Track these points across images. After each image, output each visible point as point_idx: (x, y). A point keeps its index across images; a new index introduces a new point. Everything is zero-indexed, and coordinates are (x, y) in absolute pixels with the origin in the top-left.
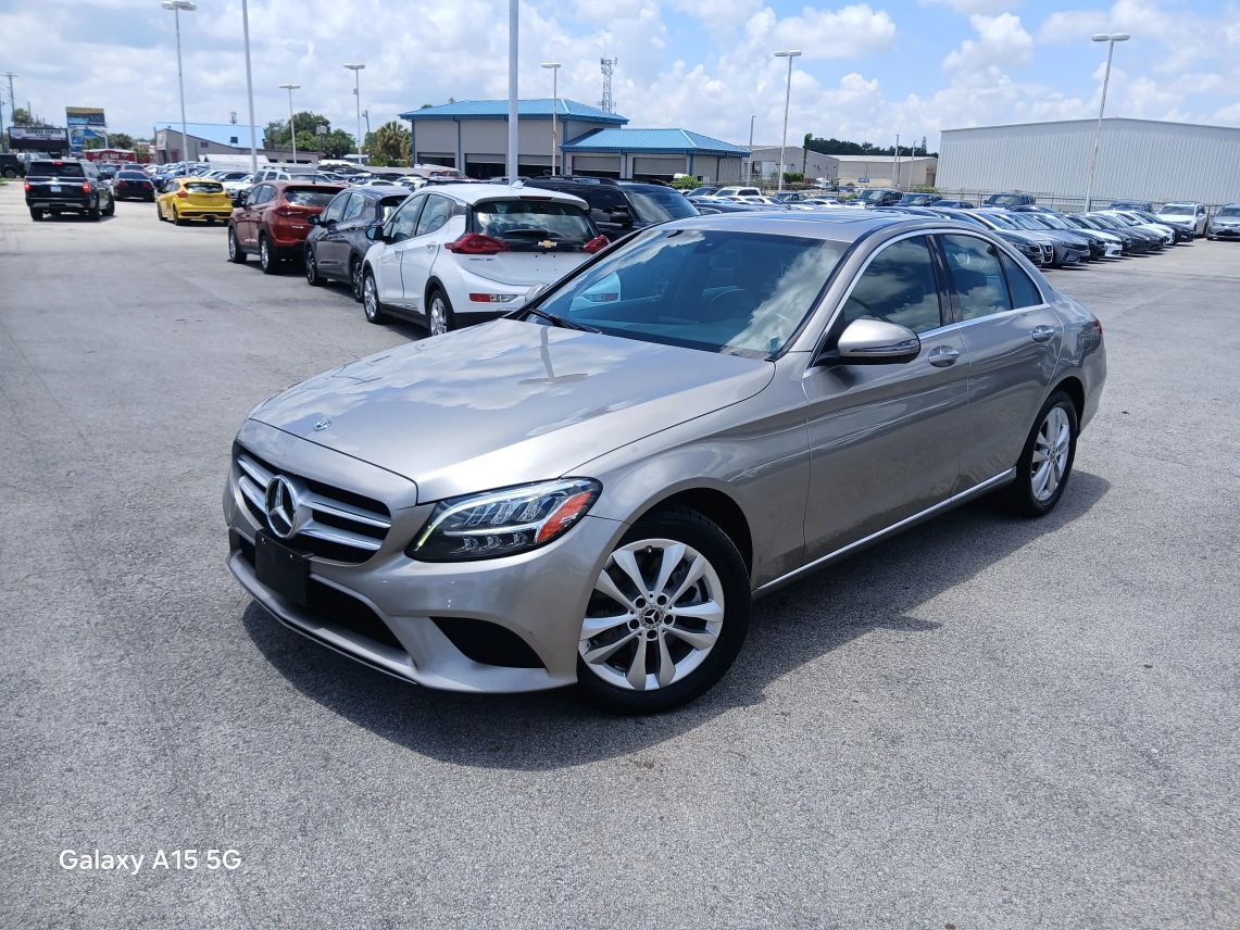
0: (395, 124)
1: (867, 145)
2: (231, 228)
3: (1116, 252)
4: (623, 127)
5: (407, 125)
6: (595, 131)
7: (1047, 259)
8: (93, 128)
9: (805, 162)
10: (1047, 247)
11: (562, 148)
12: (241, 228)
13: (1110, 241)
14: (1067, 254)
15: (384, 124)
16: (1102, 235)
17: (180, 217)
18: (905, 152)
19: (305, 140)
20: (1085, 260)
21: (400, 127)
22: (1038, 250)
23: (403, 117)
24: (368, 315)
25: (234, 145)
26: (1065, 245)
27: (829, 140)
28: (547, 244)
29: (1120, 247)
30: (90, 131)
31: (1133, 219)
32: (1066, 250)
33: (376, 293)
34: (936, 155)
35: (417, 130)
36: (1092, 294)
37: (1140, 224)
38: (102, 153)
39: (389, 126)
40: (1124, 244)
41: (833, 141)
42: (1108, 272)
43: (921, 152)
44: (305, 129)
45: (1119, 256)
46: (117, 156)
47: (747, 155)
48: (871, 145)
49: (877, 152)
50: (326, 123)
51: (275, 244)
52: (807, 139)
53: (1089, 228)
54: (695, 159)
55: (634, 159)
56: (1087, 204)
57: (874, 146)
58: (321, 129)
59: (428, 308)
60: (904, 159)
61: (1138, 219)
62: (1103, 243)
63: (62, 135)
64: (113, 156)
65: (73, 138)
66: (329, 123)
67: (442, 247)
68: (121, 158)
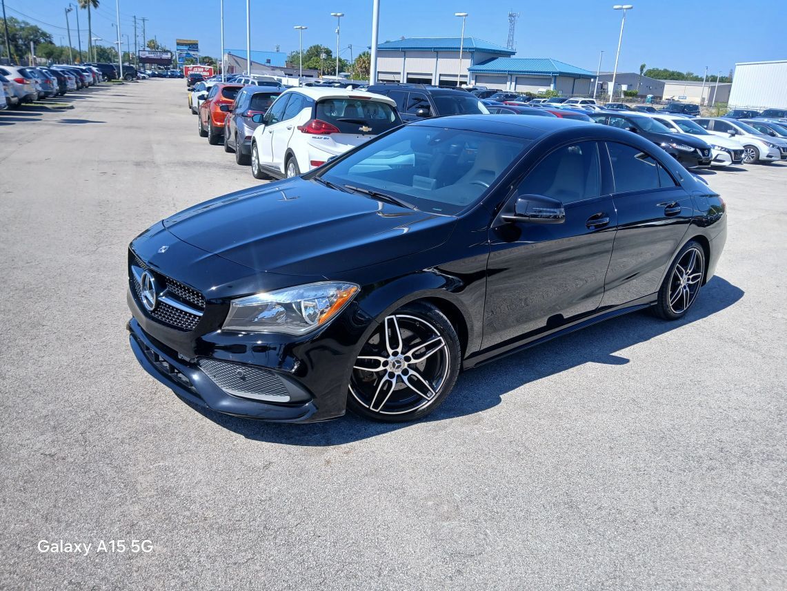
0: (367, 52)
1: (689, 74)
4: (513, 57)
6: (493, 59)
8: (192, 53)
9: (640, 84)
11: (469, 70)
12: (203, 113)
19: (317, 62)
24: (253, 172)
25: (268, 64)
27: (662, 69)
28: (365, 129)
30: (189, 54)
33: (258, 158)
38: (194, 67)
39: (364, 54)
41: (666, 71)
46: (202, 70)
47: (596, 77)
48: (692, 74)
50: (328, 53)
51: (214, 125)
52: (642, 67)
54: (557, 79)
55: (517, 78)
57: (695, 75)
58: (324, 56)
59: (286, 168)
63: (169, 56)
64: (200, 70)
65: (179, 58)
66: (331, 52)
67: (296, 128)
68: (204, 71)
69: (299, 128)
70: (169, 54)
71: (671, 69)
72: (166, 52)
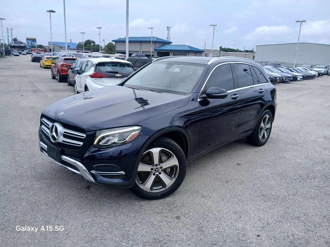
0: (111, 43)
1: (238, 50)
2: (52, 69)
3: (301, 79)
4: (171, 44)
5: (114, 43)
6: (163, 45)
7: (280, 80)
8: (33, 43)
9: (220, 54)
10: (280, 77)
11: (154, 49)
12: (54, 69)
13: (299, 76)
14: (286, 79)
15: (109, 43)
16: (297, 74)
17: (45, 66)
18: (247, 51)
19: (89, 47)
20: (291, 80)
21: (113, 44)
22: (277, 78)
23: (113, 41)
25: (68, 48)
26: (286, 77)
28: (118, 75)
29: (302, 77)
31: (306, 70)
32: (286, 78)
33: (77, 88)
34: (255, 52)
35: (116, 45)
36: (291, 90)
37: (308, 71)
38: (35, 49)
39: (110, 43)
40: (303, 77)
41: (229, 48)
42: (297, 84)
43: (252, 52)
44: (89, 44)
45: (302, 79)
47: (204, 52)
48: (239, 50)
49: (240, 51)
50: (94, 42)
51: (61, 74)
52: (221, 47)
53: (293, 72)
54: (189, 53)
56: (295, 65)
57: (240, 50)
58: (92, 44)
60: (247, 53)
61: (308, 69)
62: (297, 76)
63: (24, 45)
64: (37, 50)
65: (28, 46)
66: (95, 42)
67: (88, 76)
68: (40, 51)
69: (89, 75)
70: (24, 44)
71: (231, 48)
72: (22, 43)
